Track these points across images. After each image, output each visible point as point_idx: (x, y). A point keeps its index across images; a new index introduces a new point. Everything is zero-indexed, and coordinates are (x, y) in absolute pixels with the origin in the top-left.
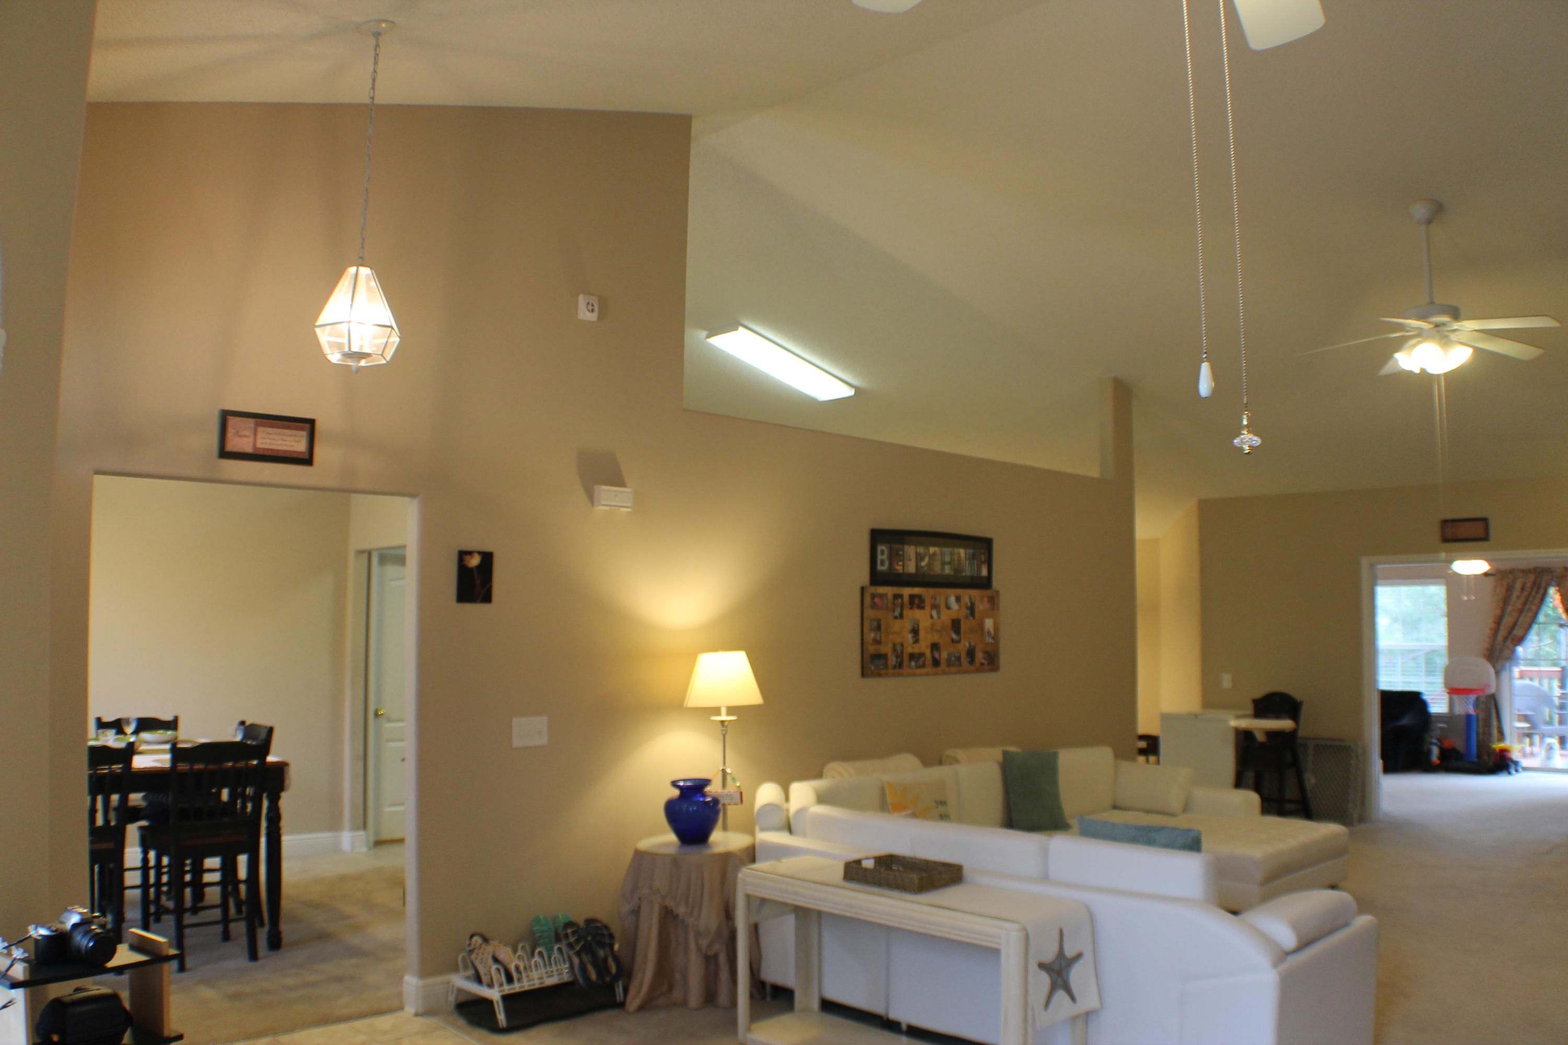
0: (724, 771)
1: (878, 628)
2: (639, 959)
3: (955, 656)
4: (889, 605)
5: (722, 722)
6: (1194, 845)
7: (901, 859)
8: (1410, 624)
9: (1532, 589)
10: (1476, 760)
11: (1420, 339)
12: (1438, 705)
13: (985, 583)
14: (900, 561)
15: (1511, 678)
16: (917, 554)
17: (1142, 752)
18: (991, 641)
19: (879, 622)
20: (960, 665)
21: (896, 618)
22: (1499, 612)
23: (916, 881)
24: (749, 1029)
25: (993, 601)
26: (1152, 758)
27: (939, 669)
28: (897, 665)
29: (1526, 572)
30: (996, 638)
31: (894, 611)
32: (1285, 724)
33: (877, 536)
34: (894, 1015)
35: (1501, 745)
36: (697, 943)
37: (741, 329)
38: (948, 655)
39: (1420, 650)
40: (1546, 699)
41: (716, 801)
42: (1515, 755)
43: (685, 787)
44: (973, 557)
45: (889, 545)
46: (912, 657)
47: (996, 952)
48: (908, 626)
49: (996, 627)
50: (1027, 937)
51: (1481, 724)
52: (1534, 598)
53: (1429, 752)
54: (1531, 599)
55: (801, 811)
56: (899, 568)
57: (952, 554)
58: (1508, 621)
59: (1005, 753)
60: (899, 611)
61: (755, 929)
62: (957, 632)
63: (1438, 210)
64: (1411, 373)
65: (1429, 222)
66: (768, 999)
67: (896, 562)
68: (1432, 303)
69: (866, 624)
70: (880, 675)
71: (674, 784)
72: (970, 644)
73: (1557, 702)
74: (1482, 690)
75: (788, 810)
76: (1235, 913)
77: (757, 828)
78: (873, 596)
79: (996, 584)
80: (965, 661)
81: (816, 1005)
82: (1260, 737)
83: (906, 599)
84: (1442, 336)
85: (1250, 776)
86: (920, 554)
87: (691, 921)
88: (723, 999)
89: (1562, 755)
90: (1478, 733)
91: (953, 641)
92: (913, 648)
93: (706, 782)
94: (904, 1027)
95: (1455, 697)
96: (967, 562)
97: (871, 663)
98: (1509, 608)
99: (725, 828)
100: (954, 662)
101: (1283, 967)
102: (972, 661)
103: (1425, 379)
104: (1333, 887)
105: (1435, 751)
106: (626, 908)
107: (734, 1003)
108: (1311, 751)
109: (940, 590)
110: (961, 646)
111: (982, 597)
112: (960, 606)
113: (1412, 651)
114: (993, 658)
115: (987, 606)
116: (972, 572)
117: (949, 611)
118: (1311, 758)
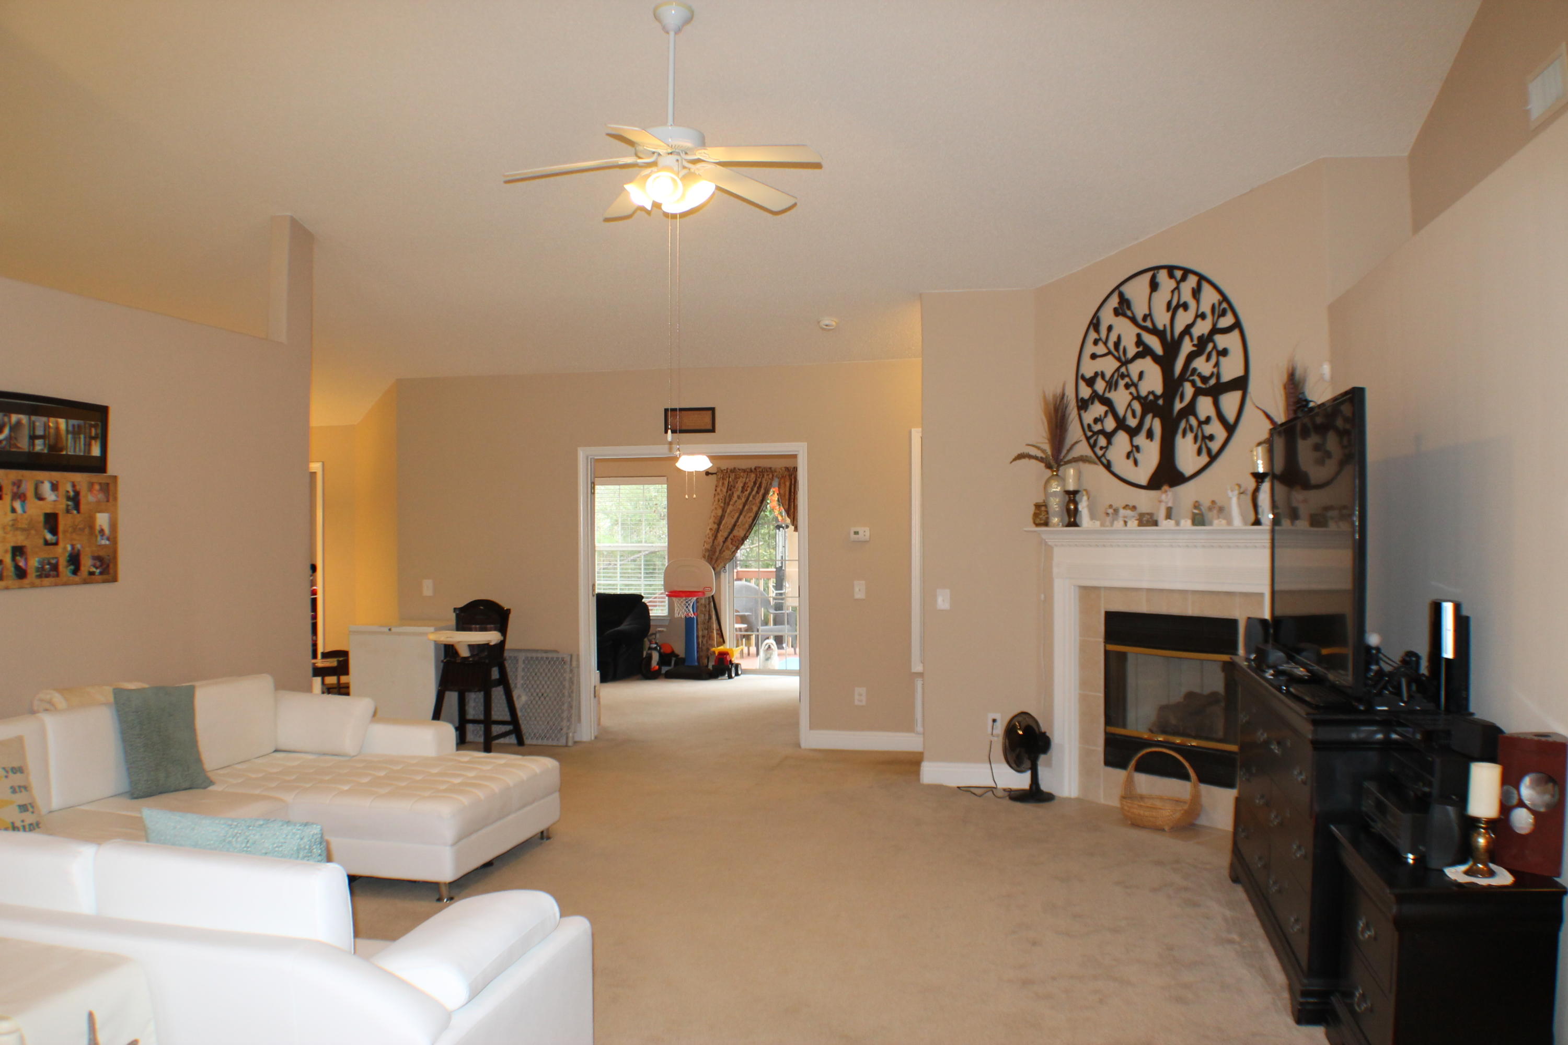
3: (49, 563)
8: (630, 526)
9: (753, 488)
10: (696, 664)
12: (658, 610)
13: (99, 465)
15: (730, 580)
18: (105, 542)
20: (58, 576)
22: (720, 512)
25: (109, 490)
27: (26, 581)
29: (748, 471)
30: (113, 539)
32: (491, 637)
35: (721, 648)
38: (42, 563)
39: (640, 552)
40: (762, 599)
42: (737, 659)
44: (79, 430)
49: (114, 525)
51: (701, 626)
52: (754, 498)
53: (650, 657)
54: (751, 498)
57: (47, 425)
58: (728, 521)
59: (119, 694)
72: (73, 546)
73: (772, 602)
74: (702, 592)
79: (113, 466)
80: (65, 570)
82: (464, 653)
89: (779, 655)
90: (698, 637)
91: (47, 543)
95: (673, 599)
96: (70, 436)
98: (730, 508)
100: (50, 571)
105: (655, 656)
108: (521, 665)
109: (27, 473)
110: (59, 549)
111: (91, 485)
112: (57, 496)
113: (633, 553)
114: (108, 566)
115: (101, 496)
116: (77, 449)
117: (41, 503)
118: (520, 673)
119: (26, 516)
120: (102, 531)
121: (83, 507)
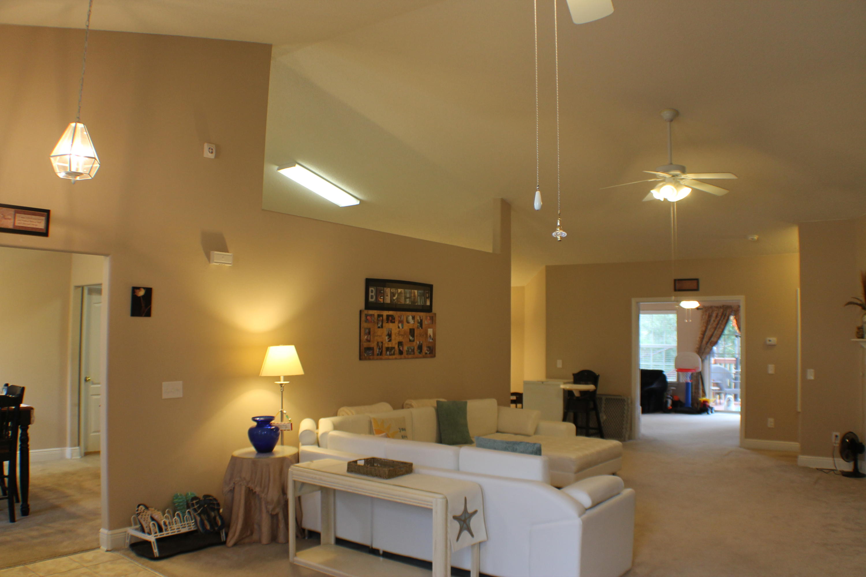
0: (282, 412)
1: (369, 333)
2: (234, 517)
3: (411, 349)
4: (375, 321)
5: (281, 384)
6: (538, 452)
7: (379, 460)
8: (658, 334)
9: (721, 317)
10: (690, 406)
11: (664, 183)
12: (672, 378)
13: (428, 309)
14: (382, 296)
15: (710, 364)
16: (391, 293)
17: (513, 402)
18: (431, 341)
19: (369, 329)
20: (414, 354)
21: (379, 327)
22: (704, 329)
23: (387, 472)
24: (295, 555)
25: (433, 319)
26: (519, 405)
27: (402, 356)
28: (379, 353)
29: (718, 308)
30: (434, 339)
31: (378, 324)
32: (590, 387)
33: (369, 282)
34: (375, 546)
35: (704, 399)
36: (266, 507)
37: (297, 166)
38: (408, 348)
39: (663, 348)
40: (728, 374)
41: (277, 429)
42: (711, 404)
43: (260, 421)
44: (420, 295)
45: (375, 287)
46: (388, 349)
47: (431, 510)
48: (386, 333)
49: (434, 333)
50: (447, 501)
51: (693, 387)
52: (722, 322)
53: (667, 402)
54: (720, 322)
55: (325, 434)
56: (381, 300)
57: (411, 293)
58: (708, 333)
59: (438, 402)
60: (381, 323)
61: (299, 500)
62: (413, 336)
63: (676, 114)
64: (659, 200)
65: (671, 121)
66: (306, 538)
67: (379, 297)
68: (671, 164)
69: (362, 330)
70: (369, 359)
71: (254, 419)
72: (420, 342)
73: (733, 376)
74: (695, 370)
75: (317, 434)
76: (559, 488)
77: (300, 444)
78: (367, 315)
79: (435, 309)
80: (416, 351)
81: (333, 541)
82: (577, 394)
83: (385, 317)
84: (676, 181)
85: (571, 415)
86: (393, 293)
87: (263, 495)
88: (281, 538)
89: (735, 404)
90: (692, 393)
91: (410, 341)
92: (388, 344)
93: (272, 418)
94: (381, 552)
95: (680, 373)
96: (419, 297)
97: (365, 352)
98: (709, 327)
99: (282, 444)
100: (410, 352)
101: (584, 516)
102: (421, 352)
103: (666, 204)
104: (614, 474)
105: (670, 402)
106: (227, 489)
107: (287, 541)
108: (604, 402)
109: (404, 313)
110: (415, 343)
111: (427, 317)
112: (414, 322)
113: (659, 349)
114: (432, 350)
115: (430, 322)
116: (421, 302)
117: (408, 324)
118: (603, 405)
119: (403, 329)
120: (430, 336)
121: (423, 326)
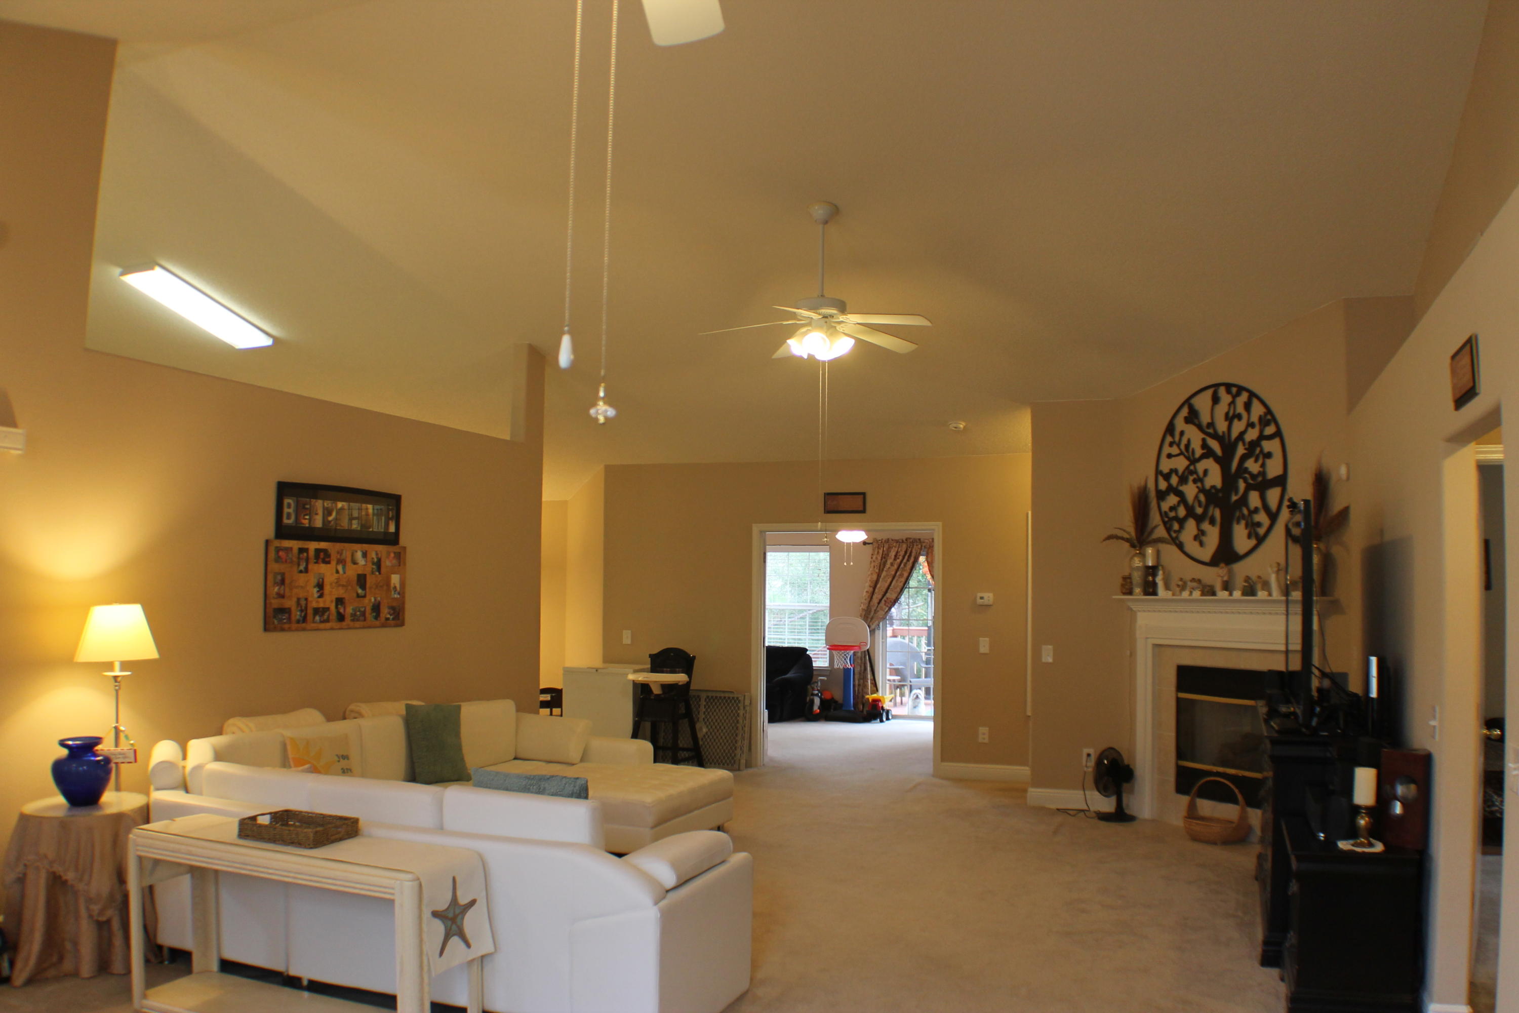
0: (116, 728)
1: (283, 582)
2: (26, 928)
3: (359, 611)
4: (295, 559)
5: (115, 678)
6: (582, 793)
7: (297, 813)
8: (799, 586)
9: (904, 558)
11: (810, 328)
12: (821, 661)
13: (392, 540)
14: (306, 515)
15: (885, 637)
16: (324, 509)
17: (544, 704)
18: (397, 596)
19: (283, 575)
20: (365, 620)
21: (301, 572)
22: (875, 577)
23: (311, 835)
24: (145, 996)
25: (400, 557)
26: (556, 711)
27: (344, 624)
28: (301, 619)
29: (899, 542)
30: (402, 594)
31: (299, 565)
32: (680, 678)
33: (284, 489)
34: (293, 972)
35: (875, 696)
36: (88, 909)
37: (157, 269)
38: (354, 610)
39: (807, 611)
40: (915, 655)
41: (107, 760)
42: (887, 705)
43: (74, 746)
44: (378, 514)
45: (295, 498)
46: (317, 611)
47: (391, 902)
48: (314, 581)
49: (403, 584)
50: (420, 885)
51: (857, 677)
52: (905, 565)
53: (812, 702)
54: (902, 565)
55: (198, 768)
56: (306, 523)
57: (360, 509)
58: (882, 586)
59: (409, 707)
60: (305, 564)
61: (149, 893)
62: (363, 587)
63: (835, 213)
64: (801, 357)
65: (826, 222)
66: (166, 963)
67: (302, 515)
68: (822, 296)
69: (270, 577)
70: (283, 630)
71: (63, 743)
72: (375, 600)
73: (924, 657)
74: (859, 647)
75: (184, 767)
76: (620, 855)
77: (152, 788)
78: (278, 550)
79: (403, 540)
80: (370, 616)
81: (215, 966)
82: (657, 690)
83: (312, 553)
84: (829, 325)
85: (647, 726)
86: (327, 508)
87: (81, 886)
88: (117, 966)
89: (926, 704)
90: (854, 686)
91: (358, 596)
92: (317, 602)
93: (97, 741)
94: (305, 983)
95: (834, 652)
96: (375, 518)
97: (274, 617)
98: (884, 574)
99: (118, 789)
100: (359, 617)
101: (664, 903)
102: (377, 617)
103: (812, 361)
104: (719, 829)
105: (817, 701)
106: (11, 877)
107: (129, 972)
108: (703, 703)
109: (346, 545)
110: (366, 601)
111: (388, 553)
112: (366, 562)
113: (801, 611)
114: (399, 614)
115: (395, 561)
116: (380, 528)
117: (355, 566)
118: (702, 709)
119: (345, 576)
120: (395, 587)
121: (383, 570)
